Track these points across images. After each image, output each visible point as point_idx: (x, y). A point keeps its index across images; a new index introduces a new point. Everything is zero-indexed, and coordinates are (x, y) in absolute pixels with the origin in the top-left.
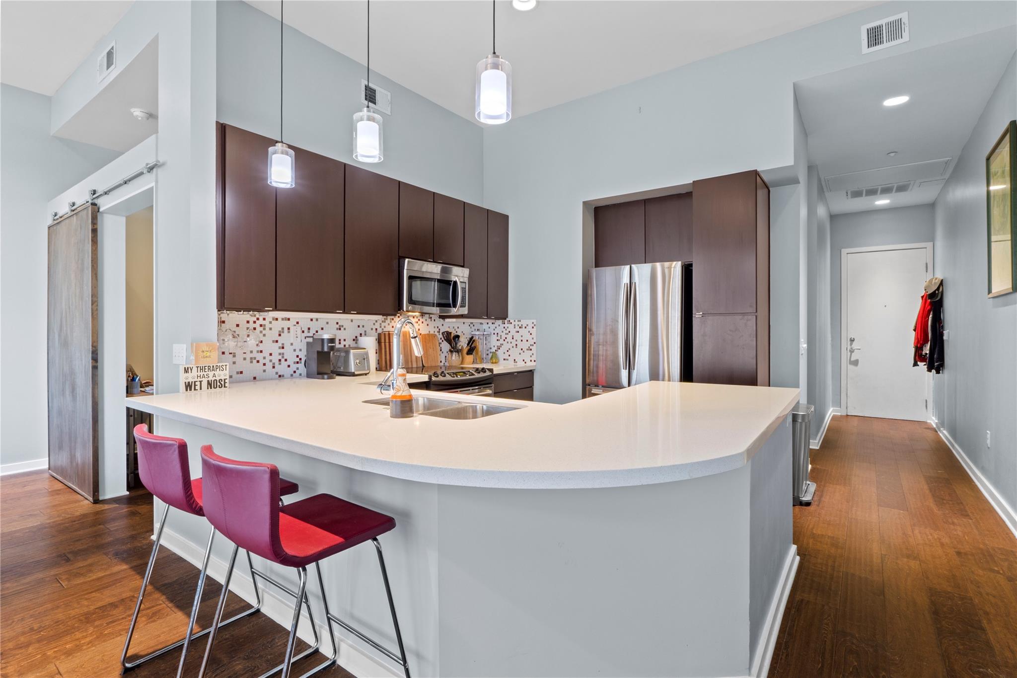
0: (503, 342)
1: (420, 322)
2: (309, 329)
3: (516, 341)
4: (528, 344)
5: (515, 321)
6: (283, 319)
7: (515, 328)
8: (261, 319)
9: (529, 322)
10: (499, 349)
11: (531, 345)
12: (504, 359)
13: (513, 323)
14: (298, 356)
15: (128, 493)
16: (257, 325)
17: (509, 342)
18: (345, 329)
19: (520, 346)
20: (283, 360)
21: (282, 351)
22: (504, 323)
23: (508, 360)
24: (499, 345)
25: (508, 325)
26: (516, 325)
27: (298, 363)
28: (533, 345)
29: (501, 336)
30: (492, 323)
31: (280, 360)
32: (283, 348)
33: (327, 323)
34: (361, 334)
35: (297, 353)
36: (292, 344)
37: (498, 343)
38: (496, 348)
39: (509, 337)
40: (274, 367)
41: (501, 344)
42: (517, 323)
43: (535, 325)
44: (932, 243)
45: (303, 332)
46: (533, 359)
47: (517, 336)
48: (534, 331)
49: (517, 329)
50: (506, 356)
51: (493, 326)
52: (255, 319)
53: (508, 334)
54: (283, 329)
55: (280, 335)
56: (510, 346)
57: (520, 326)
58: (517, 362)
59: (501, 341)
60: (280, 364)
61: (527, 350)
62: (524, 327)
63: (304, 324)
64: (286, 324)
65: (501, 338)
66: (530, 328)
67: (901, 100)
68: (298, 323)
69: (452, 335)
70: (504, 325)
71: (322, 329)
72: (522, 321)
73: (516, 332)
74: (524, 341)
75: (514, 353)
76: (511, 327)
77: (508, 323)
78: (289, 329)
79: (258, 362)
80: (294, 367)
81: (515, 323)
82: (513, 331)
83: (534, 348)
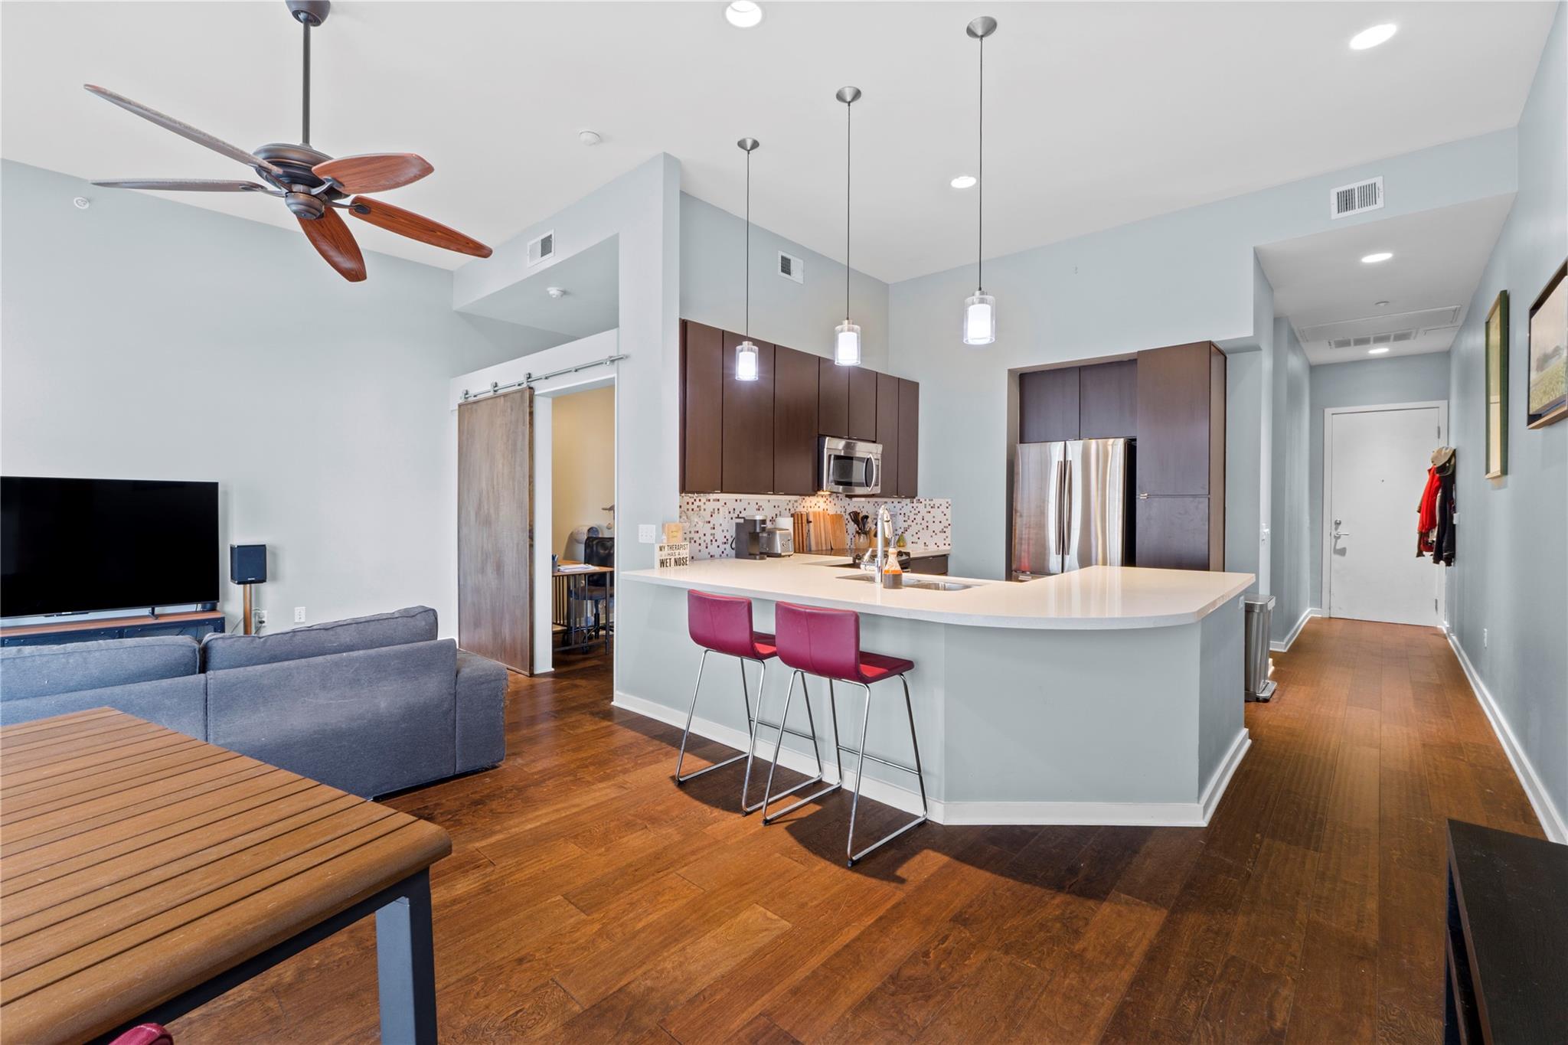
0: (911, 523)
1: (828, 502)
2: (734, 509)
3: (927, 522)
4: (941, 526)
5: (925, 500)
6: (714, 500)
7: (925, 507)
8: (697, 500)
9: (943, 502)
10: (907, 531)
11: (945, 527)
12: (913, 543)
13: (924, 502)
14: (725, 537)
15: (553, 669)
16: (695, 507)
17: (919, 524)
18: (763, 510)
19: (932, 526)
20: (714, 541)
21: (713, 531)
22: (913, 502)
23: (917, 543)
25: (917, 505)
26: (928, 505)
27: (725, 543)
28: (947, 527)
29: (909, 516)
30: (899, 502)
31: (711, 541)
32: (714, 528)
33: (749, 504)
34: (776, 515)
35: (725, 533)
36: (721, 525)
37: (906, 525)
38: (902, 530)
39: (919, 518)
40: (707, 547)
41: (909, 526)
42: (928, 502)
43: (949, 505)
44: (1446, 401)
45: (730, 512)
46: (947, 542)
47: (928, 517)
48: (948, 512)
49: (928, 508)
50: (915, 539)
51: (900, 505)
52: (693, 501)
53: (917, 514)
54: (714, 509)
55: (712, 516)
56: (919, 527)
57: (932, 505)
58: (928, 546)
59: (909, 522)
60: (712, 544)
61: (940, 532)
62: (936, 507)
63: (731, 505)
64: (717, 505)
65: (909, 519)
66: (943, 508)
67: (1383, 257)
68: (725, 504)
69: (861, 515)
70: (913, 505)
71: (745, 509)
72: (933, 499)
73: (927, 512)
74: (937, 522)
75: (925, 536)
76: (921, 507)
77: (917, 502)
78: (718, 509)
79: (695, 542)
80: (722, 547)
81: (925, 502)
82: (923, 511)
83: (948, 530)
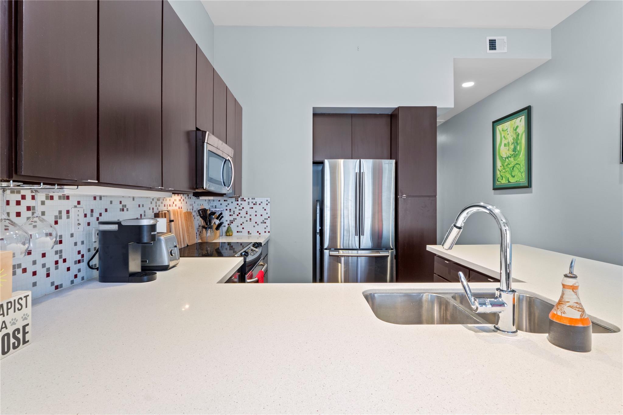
0: (237, 217)
2: (92, 211)
3: (250, 215)
4: (262, 218)
5: (249, 199)
6: (60, 198)
7: (249, 204)
8: (29, 197)
9: (264, 200)
10: (232, 223)
11: (265, 219)
12: (238, 232)
13: (247, 201)
14: (79, 252)
16: (22, 208)
17: (243, 217)
18: (127, 210)
19: (254, 219)
20: (60, 261)
21: (58, 247)
22: (238, 201)
23: (241, 232)
24: (233, 219)
25: (242, 202)
26: (250, 203)
27: (79, 262)
28: (267, 219)
29: (234, 211)
30: (225, 201)
31: (57, 262)
32: (61, 242)
33: (111, 202)
34: (141, 215)
35: (80, 247)
36: (72, 235)
37: (232, 218)
38: (228, 222)
39: (243, 213)
40: (48, 275)
41: (234, 219)
42: (251, 200)
43: (269, 202)
45: (85, 216)
46: (267, 230)
47: (250, 212)
48: (268, 208)
49: (251, 205)
50: (240, 229)
51: (226, 203)
52: (19, 198)
53: (241, 210)
54: (60, 212)
55: (56, 223)
56: (243, 220)
57: (254, 203)
58: (251, 234)
59: (235, 216)
60: (57, 268)
61: (261, 223)
62: (258, 204)
63: (87, 205)
64: (65, 205)
65: (234, 213)
66: (263, 205)
68: (79, 203)
70: (237, 202)
71: (106, 210)
72: (256, 199)
73: (250, 208)
74: (259, 215)
75: (248, 226)
76: (245, 204)
77: (241, 201)
78: (68, 212)
79: (24, 270)
80: (74, 269)
81: (249, 201)
82: (247, 208)
83: (268, 222)
